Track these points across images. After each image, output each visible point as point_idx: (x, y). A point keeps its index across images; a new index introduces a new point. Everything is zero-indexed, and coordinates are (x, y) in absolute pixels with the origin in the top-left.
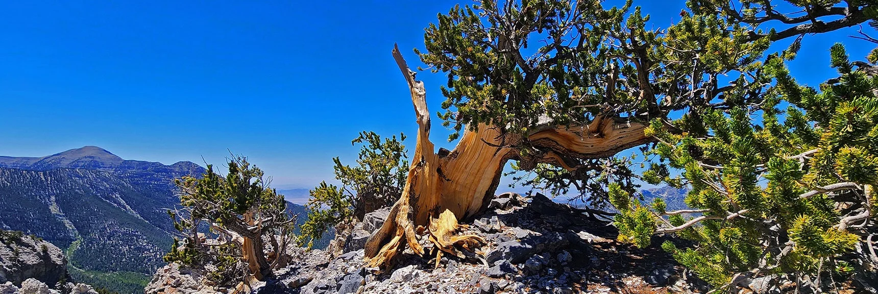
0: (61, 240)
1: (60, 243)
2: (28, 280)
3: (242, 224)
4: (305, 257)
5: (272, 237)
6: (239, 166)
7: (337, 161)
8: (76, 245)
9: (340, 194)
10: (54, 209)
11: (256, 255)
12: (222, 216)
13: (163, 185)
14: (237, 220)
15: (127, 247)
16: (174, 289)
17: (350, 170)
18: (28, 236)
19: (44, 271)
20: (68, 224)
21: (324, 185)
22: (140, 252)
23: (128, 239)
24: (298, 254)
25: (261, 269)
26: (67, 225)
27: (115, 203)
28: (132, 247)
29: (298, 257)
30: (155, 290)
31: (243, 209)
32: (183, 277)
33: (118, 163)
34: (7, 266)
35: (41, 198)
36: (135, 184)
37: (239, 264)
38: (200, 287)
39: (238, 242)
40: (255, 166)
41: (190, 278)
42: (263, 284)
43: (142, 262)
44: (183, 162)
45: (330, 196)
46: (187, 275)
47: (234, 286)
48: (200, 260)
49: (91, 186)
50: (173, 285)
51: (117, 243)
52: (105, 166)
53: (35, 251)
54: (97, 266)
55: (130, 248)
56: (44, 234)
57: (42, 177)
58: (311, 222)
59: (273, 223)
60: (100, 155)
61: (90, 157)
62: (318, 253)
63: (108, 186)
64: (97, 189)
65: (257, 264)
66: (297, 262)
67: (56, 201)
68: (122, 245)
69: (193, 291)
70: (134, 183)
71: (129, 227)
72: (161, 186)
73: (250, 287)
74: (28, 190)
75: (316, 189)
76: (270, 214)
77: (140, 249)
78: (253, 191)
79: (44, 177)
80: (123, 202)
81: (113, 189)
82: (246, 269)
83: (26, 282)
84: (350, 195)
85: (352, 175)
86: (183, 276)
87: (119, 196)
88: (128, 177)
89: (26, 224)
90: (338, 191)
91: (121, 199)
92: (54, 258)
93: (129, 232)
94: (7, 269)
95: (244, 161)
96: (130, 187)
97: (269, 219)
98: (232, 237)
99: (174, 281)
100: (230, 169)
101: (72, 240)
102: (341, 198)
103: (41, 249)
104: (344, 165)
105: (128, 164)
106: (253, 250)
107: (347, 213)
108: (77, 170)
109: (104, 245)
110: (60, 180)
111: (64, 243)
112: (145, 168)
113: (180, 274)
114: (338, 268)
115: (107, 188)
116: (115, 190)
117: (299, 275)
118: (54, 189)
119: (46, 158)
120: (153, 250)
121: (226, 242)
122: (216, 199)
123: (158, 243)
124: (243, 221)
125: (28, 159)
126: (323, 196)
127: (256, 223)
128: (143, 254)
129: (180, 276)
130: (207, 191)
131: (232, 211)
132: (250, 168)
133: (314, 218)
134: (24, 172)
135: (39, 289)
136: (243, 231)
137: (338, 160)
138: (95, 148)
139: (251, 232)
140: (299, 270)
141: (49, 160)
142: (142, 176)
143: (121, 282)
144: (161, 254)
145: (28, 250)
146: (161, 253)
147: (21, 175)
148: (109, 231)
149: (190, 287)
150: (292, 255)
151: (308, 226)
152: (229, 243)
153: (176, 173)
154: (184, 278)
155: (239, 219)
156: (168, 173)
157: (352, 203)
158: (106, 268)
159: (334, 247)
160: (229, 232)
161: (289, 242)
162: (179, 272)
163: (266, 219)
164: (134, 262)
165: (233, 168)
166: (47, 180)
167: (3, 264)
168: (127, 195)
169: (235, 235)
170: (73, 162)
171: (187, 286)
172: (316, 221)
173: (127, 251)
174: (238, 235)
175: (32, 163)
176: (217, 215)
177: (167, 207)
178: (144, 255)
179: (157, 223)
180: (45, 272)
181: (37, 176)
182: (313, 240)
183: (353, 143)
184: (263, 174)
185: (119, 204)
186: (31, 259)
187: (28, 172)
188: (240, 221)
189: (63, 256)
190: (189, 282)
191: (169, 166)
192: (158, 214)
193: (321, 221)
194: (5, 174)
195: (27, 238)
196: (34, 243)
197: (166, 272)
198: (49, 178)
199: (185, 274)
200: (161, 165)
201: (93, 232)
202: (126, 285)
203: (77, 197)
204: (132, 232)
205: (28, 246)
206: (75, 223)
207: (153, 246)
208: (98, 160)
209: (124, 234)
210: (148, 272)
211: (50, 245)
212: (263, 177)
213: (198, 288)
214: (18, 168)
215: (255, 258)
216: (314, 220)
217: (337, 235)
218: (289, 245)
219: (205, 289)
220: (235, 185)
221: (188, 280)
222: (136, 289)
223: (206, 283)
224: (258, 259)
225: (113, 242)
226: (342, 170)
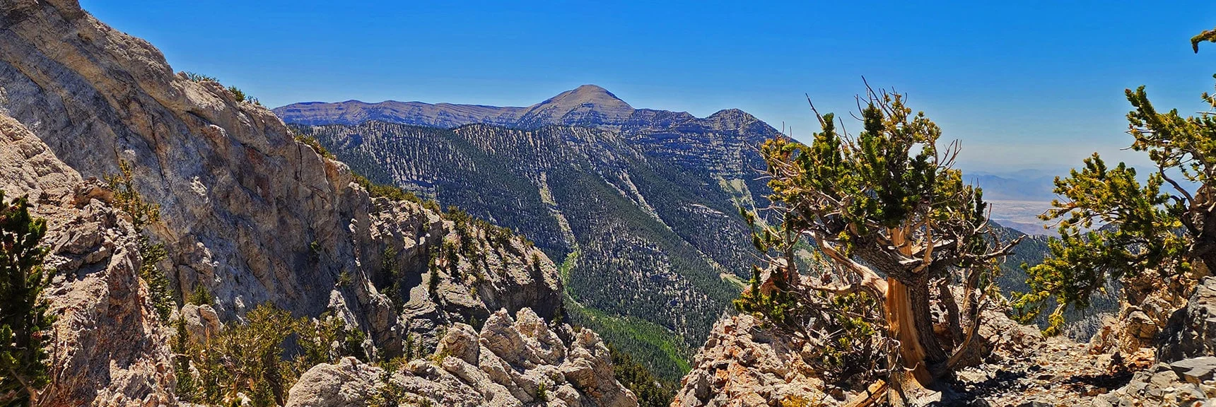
0: (554, 248)
1: (554, 254)
2: (523, 309)
3: (889, 251)
4: (1026, 350)
5: (944, 289)
6: (885, 115)
7: (1139, 99)
8: (572, 260)
9: (1149, 192)
10: (545, 195)
11: (916, 325)
12: (848, 228)
13: (695, 157)
14: (878, 239)
15: (641, 274)
16: (744, 368)
17: (1181, 123)
18: (517, 238)
19: (536, 297)
20: (561, 220)
21: (1096, 167)
22: (660, 284)
23: (642, 258)
24: (1006, 338)
25: (927, 359)
26: (561, 224)
27: (622, 188)
28: (648, 274)
29: (1008, 346)
30: (713, 363)
31: (894, 214)
32: (758, 348)
33: (626, 116)
34: (495, 282)
35: (529, 176)
36: (651, 155)
37: (877, 341)
38: (790, 374)
39: (876, 289)
40: (921, 115)
41: (772, 353)
42: (937, 396)
43: (663, 306)
44: (726, 112)
45: (1118, 196)
46: (765, 346)
47: (865, 387)
48: (799, 317)
49: (591, 157)
50: (741, 360)
51: (626, 263)
52: (608, 120)
53: (525, 262)
54: (600, 302)
55: (645, 275)
56: (534, 236)
57: (531, 140)
58: (1059, 262)
59: (958, 255)
60: (601, 102)
61: (588, 105)
62: (1063, 347)
63: (612, 158)
64: (597, 161)
65: (918, 346)
66: (1007, 359)
67: (548, 181)
68: (633, 269)
69: (778, 380)
70: (650, 153)
71: (643, 236)
72: (690, 159)
73: (902, 395)
74: (515, 161)
75: (1075, 174)
76: (949, 232)
77: (660, 280)
78: (917, 175)
79: (533, 140)
80: (634, 188)
81: (619, 163)
82: (894, 355)
83: (521, 312)
84: (1180, 195)
85: (1190, 138)
86: (758, 344)
87: (627, 177)
88: (641, 141)
89: (514, 217)
90: (1142, 182)
91: (630, 182)
92: (548, 279)
93: (643, 246)
94: (496, 287)
95: (898, 105)
96: (643, 160)
97: (946, 243)
98: (862, 277)
99: (743, 352)
100: (867, 123)
101: (567, 251)
102: (1153, 203)
103: (531, 260)
104: (1161, 109)
105: (640, 117)
106: (909, 313)
107: (1169, 245)
108: (572, 128)
109: (609, 264)
110: (551, 146)
111: (559, 254)
112: (665, 125)
113: (753, 340)
114: (1166, 396)
115: (611, 162)
116: (622, 165)
117: (1026, 394)
118: (544, 160)
119: (534, 108)
120: (680, 285)
121: (849, 286)
122: (839, 190)
123: (687, 272)
124: (890, 243)
125: (513, 109)
126: (1099, 197)
127: (916, 249)
128: (663, 290)
129: (753, 344)
130: (824, 172)
131: (871, 218)
132: (910, 120)
133: (1066, 250)
134: (510, 131)
135: (537, 327)
136: (887, 265)
137: (1143, 96)
138: (594, 89)
139: (908, 271)
140: (1025, 382)
141: (537, 111)
142: (661, 140)
143: (633, 337)
144: (691, 296)
145: (517, 260)
146: (691, 292)
147: (507, 136)
148: (614, 240)
149: (771, 371)
150: (992, 340)
151: (1050, 272)
152: (856, 288)
153: (715, 135)
154: (761, 351)
155: (882, 238)
156: (701, 134)
157: (1187, 221)
158: (612, 307)
159: (1117, 337)
160: (857, 265)
161: (984, 307)
162: (750, 336)
163: (939, 244)
164: (651, 303)
165: (873, 121)
166: (536, 145)
167: (491, 279)
168: (639, 176)
169: (868, 274)
170: (567, 115)
171: (767, 367)
172: (1073, 258)
173: (640, 279)
174: (874, 273)
175: (519, 115)
176: (838, 225)
177: (701, 203)
178: (665, 293)
179: (685, 232)
180: (537, 299)
181: (524, 139)
182: (1063, 309)
183: (1195, 43)
184: (938, 134)
185: (629, 192)
186: (521, 277)
187: (515, 132)
188: (883, 243)
189: (558, 276)
190: (770, 359)
191: (703, 120)
192: (687, 215)
193: (1085, 261)
194: (490, 134)
195: (516, 240)
196: (524, 249)
197: (727, 332)
198: (539, 142)
199: (761, 342)
200: (690, 117)
201: (594, 239)
202: (640, 345)
203: (573, 175)
204: (647, 245)
205: (517, 253)
206: (570, 221)
207: (679, 276)
208: (598, 110)
209: (636, 248)
210: (672, 327)
211: (542, 256)
212: (937, 143)
213: (786, 376)
214: (504, 125)
215: (913, 331)
216: (1066, 255)
217: (1126, 305)
218: (984, 313)
219: (799, 380)
220: (879, 160)
221: (767, 356)
222: (654, 354)
223: (800, 369)
224: (920, 334)
225: (620, 262)
226: (1155, 122)
